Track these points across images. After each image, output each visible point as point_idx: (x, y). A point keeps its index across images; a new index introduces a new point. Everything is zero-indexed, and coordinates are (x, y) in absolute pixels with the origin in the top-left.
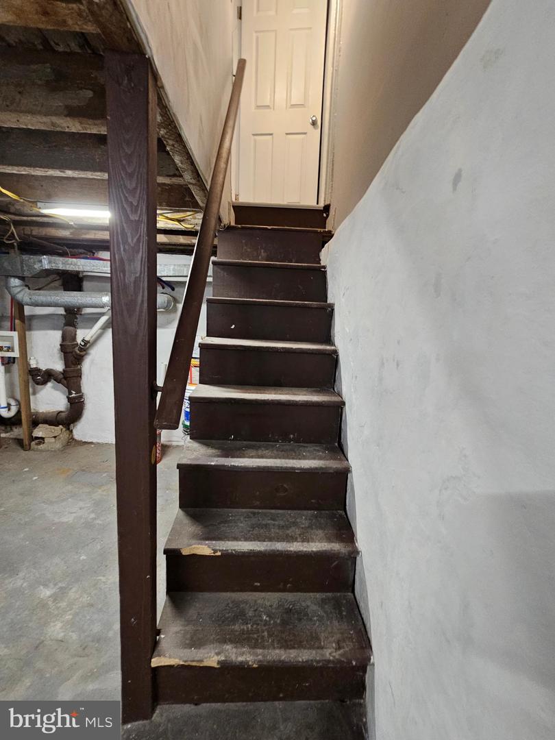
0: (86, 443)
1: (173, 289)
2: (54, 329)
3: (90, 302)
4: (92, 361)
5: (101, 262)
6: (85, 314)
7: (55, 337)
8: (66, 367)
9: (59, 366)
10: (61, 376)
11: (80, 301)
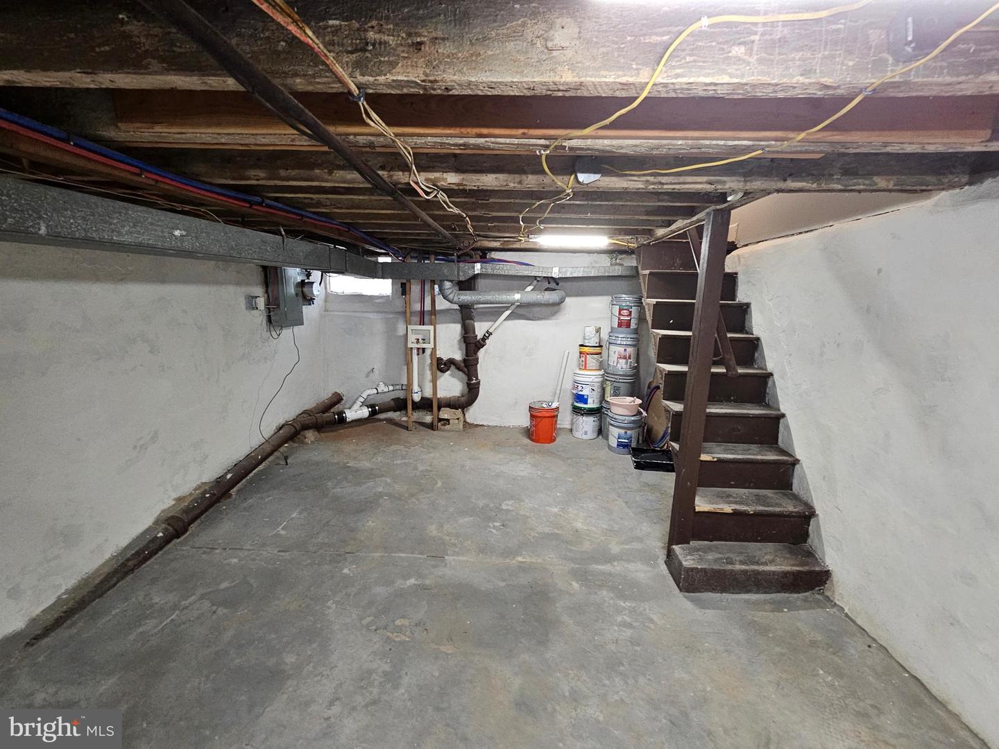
0: (477, 426)
1: (558, 284)
2: (454, 322)
3: (505, 299)
4: (486, 352)
5: (524, 266)
6: (477, 309)
7: (455, 329)
8: (467, 355)
9: (458, 356)
10: (463, 365)
11: (497, 299)
